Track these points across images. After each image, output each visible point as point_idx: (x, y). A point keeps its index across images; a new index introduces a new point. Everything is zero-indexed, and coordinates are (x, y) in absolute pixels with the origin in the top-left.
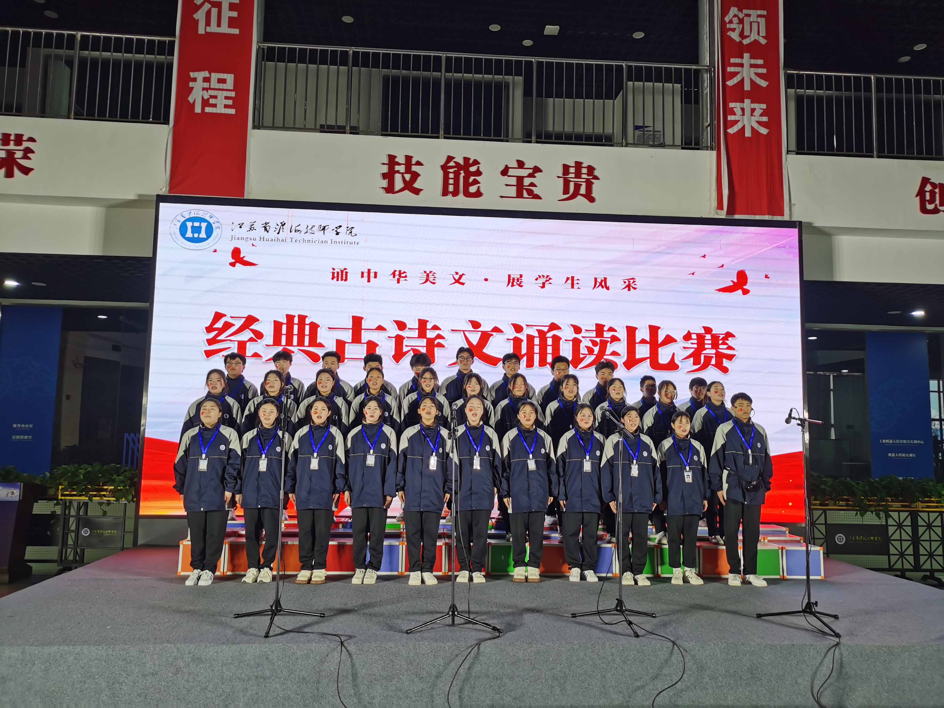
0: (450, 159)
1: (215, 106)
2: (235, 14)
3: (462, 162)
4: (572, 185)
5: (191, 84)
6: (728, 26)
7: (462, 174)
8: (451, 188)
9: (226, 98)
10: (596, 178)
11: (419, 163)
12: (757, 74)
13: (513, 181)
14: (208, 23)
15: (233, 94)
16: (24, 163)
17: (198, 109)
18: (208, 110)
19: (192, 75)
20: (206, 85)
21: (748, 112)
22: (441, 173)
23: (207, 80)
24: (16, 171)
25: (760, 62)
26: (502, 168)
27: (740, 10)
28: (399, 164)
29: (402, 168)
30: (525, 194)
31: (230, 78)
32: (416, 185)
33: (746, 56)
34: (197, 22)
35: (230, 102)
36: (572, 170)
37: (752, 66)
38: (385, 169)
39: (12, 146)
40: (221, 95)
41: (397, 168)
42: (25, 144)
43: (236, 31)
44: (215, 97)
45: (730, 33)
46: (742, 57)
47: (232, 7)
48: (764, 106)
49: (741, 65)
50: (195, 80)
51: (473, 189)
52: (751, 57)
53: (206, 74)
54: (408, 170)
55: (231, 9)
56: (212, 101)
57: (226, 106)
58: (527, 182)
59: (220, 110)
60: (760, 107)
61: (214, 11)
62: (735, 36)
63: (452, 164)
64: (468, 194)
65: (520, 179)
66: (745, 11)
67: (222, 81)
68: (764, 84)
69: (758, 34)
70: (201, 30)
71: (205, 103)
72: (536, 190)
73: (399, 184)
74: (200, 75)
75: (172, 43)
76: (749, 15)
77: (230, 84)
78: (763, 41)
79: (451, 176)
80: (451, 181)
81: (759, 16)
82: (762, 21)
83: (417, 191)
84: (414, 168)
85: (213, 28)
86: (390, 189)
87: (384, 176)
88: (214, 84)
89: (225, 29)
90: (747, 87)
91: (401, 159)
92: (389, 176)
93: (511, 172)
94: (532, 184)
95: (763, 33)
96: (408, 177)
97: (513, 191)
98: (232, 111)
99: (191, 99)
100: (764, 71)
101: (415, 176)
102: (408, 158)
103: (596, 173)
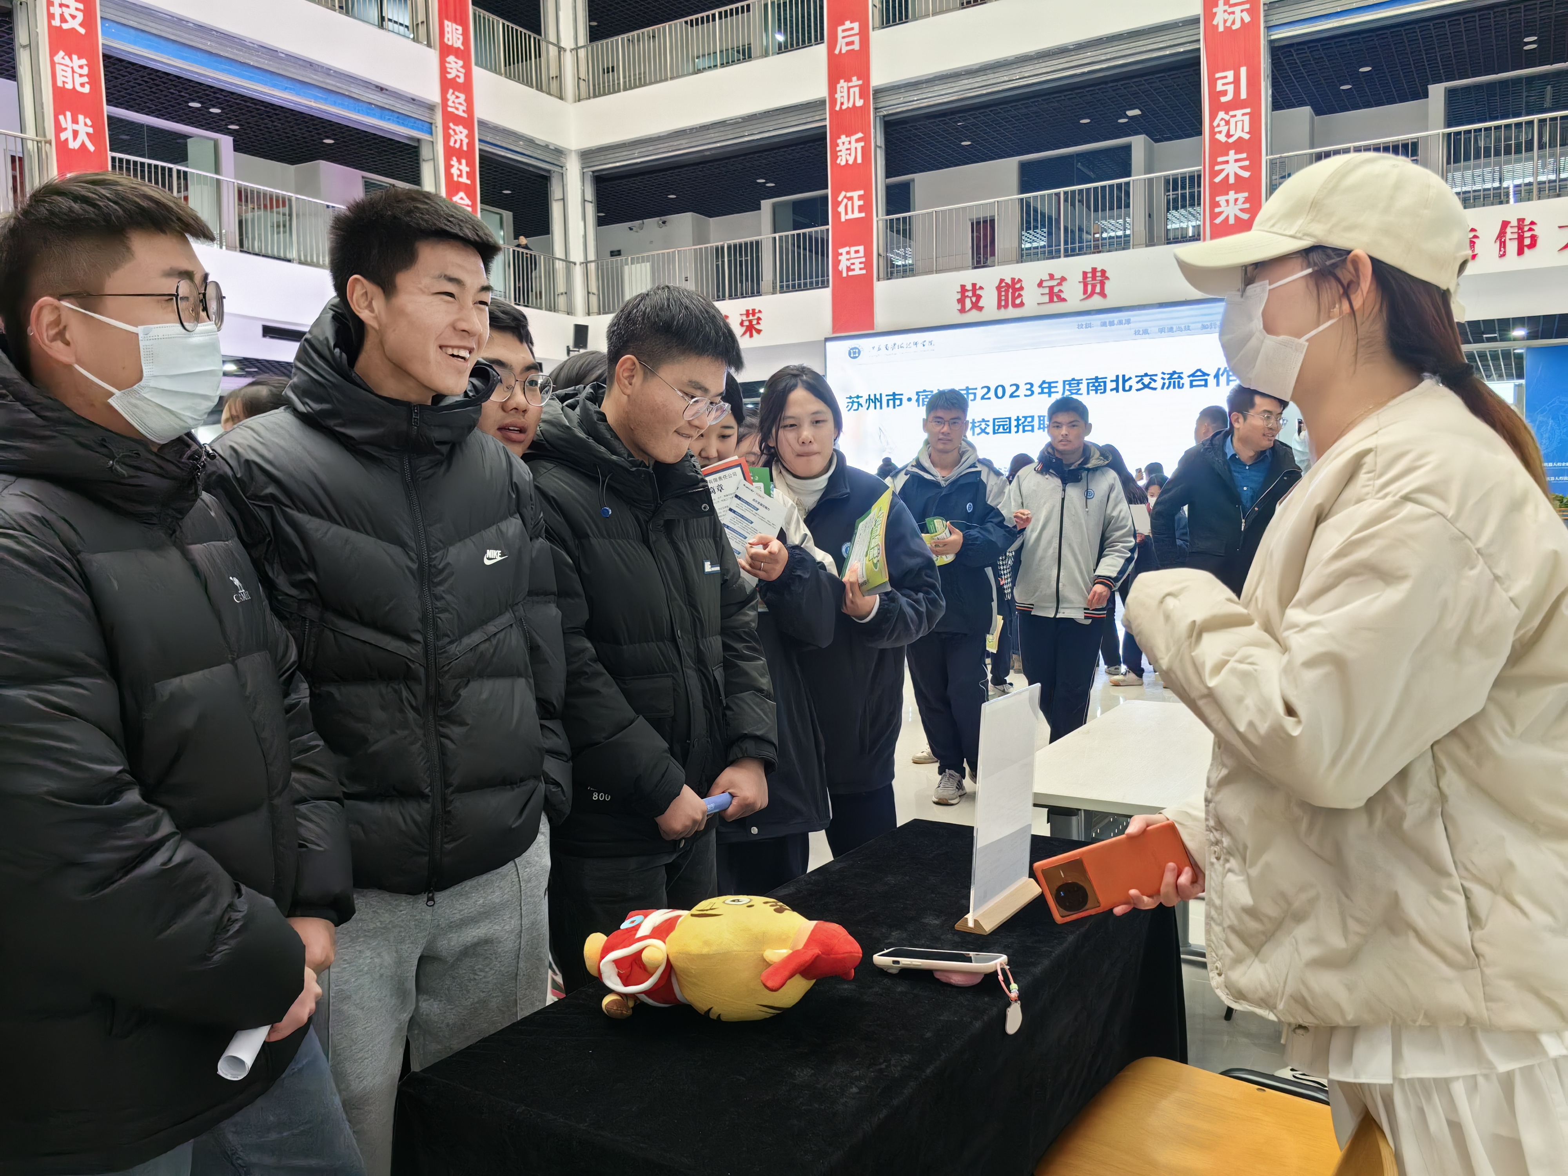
0: (1002, 281)
1: (854, 270)
2: (861, 203)
3: (1010, 282)
4: (1090, 288)
5: (840, 258)
6: (1217, 130)
7: (1011, 291)
8: (1003, 303)
9: (860, 263)
10: (1107, 278)
11: (981, 288)
12: (1241, 167)
13: (1047, 291)
14: (846, 213)
15: (863, 260)
16: (757, 327)
17: (844, 275)
18: (850, 273)
19: (840, 251)
20: (848, 257)
21: (1232, 202)
22: (996, 293)
23: (848, 253)
24: (754, 332)
25: (1244, 155)
26: (1038, 281)
27: (1227, 113)
28: (968, 291)
29: (970, 294)
30: (1055, 299)
31: (861, 248)
32: (980, 304)
33: (1232, 152)
34: (839, 213)
35: (862, 266)
36: (1090, 275)
37: (1236, 161)
38: (959, 296)
39: (751, 317)
40: (857, 261)
41: (967, 294)
42: (757, 315)
43: (863, 215)
44: (853, 264)
45: (1218, 136)
46: (1228, 155)
47: (860, 198)
48: (1246, 194)
49: (1227, 162)
50: (841, 254)
51: (1018, 301)
52: (1236, 153)
53: (847, 249)
54: (974, 294)
55: (859, 200)
56: (852, 267)
57: (861, 269)
58: (1056, 290)
59: (857, 272)
60: (1242, 196)
61: (850, 203)
62: (1222, 138)
63: (1003, 284)
64: (1015, 306)
65: (1051, 288)
66: (1231, 113)
67: (857, 252)
68: (1246, 174)
69: (1243, 131)
70: (843, 220)
71: (849, 269)
72: (1063, 295)
73: (968, 304)
74: (843, 251)
75: (828, 230)
76: (1235, 116)
77: (862, 254)
78: (1247, 137)
79: (1003, 293)
80: (1003, 298)
81: (1243, 115)
82: (1246, 118)
83: (980, 309)
84: (978, 292)
85: (850, 216)
86: (962, 310)
87: (959, 301)
88: (853, 255)
89: (857, 215)
90: (1232, 180)
91: (969, 287)
92: (961, 301)
93: (1045, 284)
94: (1061, 291)
95: (1247, 129)
96: (974, 299)
97: (1046, 299)
98: (864, 272)
99: (840, 268)
100: (1247, 163)
101: (979, 297)
102: (974, 285)
103: (1107, 275)
